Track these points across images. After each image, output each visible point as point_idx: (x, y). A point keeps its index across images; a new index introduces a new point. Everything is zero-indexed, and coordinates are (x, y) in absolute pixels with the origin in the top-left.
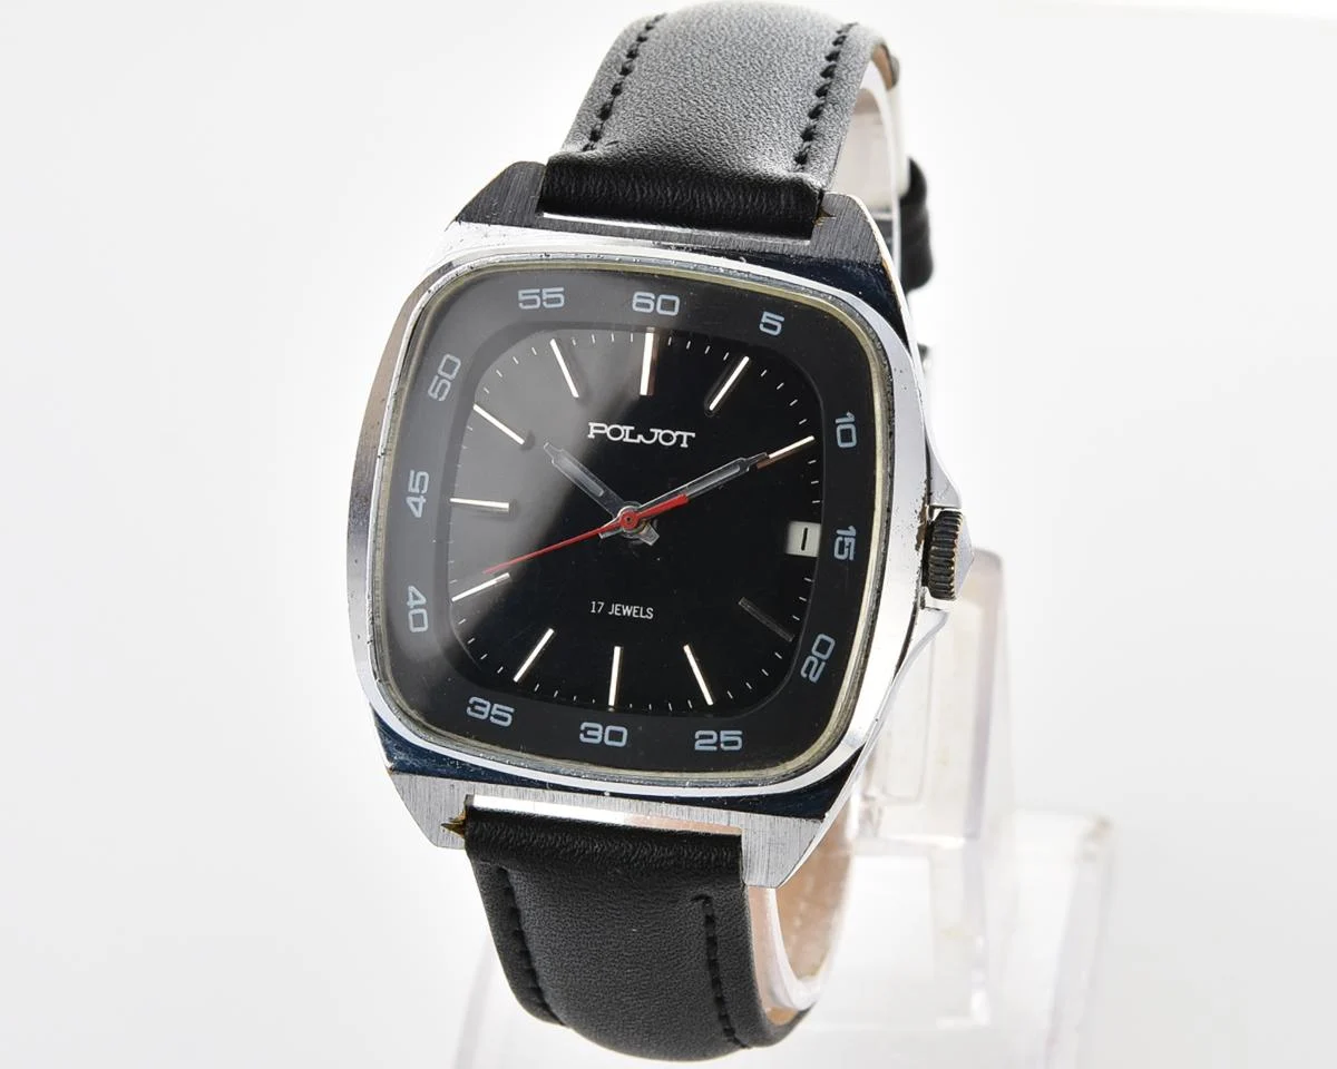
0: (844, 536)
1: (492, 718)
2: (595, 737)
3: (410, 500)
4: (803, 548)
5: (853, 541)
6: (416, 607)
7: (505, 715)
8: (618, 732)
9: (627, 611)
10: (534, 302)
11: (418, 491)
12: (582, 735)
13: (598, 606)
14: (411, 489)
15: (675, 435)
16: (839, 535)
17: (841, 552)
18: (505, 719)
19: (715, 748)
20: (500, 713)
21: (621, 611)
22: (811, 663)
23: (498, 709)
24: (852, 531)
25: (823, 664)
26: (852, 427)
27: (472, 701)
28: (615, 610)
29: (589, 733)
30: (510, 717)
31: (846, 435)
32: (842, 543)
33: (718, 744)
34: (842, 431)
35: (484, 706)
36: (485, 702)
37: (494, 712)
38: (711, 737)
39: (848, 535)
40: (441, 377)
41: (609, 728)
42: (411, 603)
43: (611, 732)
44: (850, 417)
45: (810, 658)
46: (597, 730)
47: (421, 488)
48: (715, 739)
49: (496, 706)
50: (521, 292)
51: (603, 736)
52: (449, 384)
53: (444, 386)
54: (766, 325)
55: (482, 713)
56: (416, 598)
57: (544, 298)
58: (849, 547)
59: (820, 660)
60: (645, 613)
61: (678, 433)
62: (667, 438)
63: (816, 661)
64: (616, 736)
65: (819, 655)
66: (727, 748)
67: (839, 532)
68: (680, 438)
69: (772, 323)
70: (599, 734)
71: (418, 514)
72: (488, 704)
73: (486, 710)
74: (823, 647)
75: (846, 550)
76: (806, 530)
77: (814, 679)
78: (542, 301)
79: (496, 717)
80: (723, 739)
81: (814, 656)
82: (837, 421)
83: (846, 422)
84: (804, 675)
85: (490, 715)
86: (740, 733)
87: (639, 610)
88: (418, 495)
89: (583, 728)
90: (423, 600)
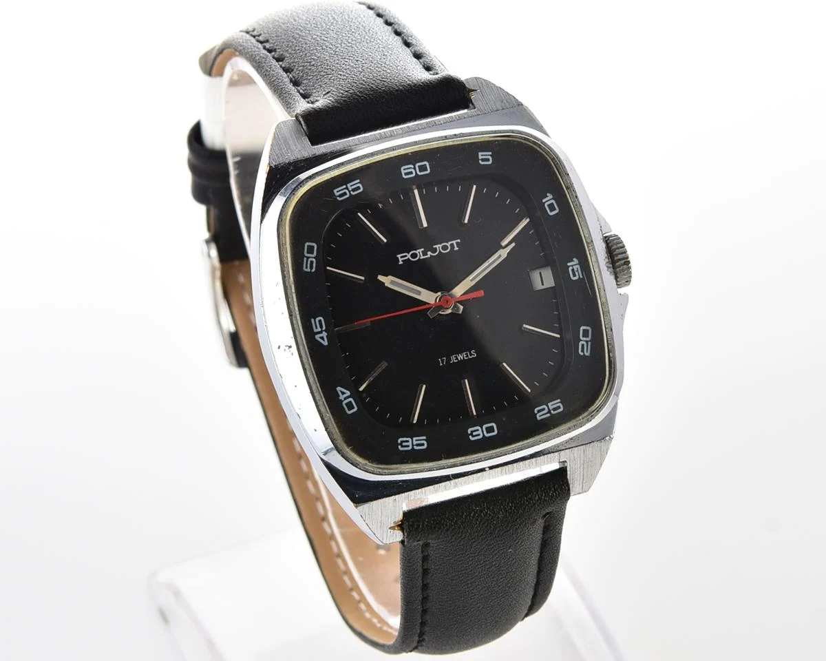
0: (572, 266)
1: (415, 447)
2: (479, 435)
3: (317, 337)
4: (543, 284)
5: (578, 266)
6: (345, 399)
7: (422, 442)
8: (490, 427)
9: (460, 357)
10: (345, 194)
11: (320, 330)
12: (470, 437)
13: (443, 361)
14: (315, 330)
15: (448, 244)
16: (569, 267)
17: (574, 275)
18: (423, 445)
19: (549, 415)
20: (419, 442)
21: (457, 359)
22: (583, 345)
23: (416, 440)
24: (576, 261)
25: (589, 343)
26: (553, 201)
27: (399, 441)
28: (453, 359)
29: (474, 434)
30: (425, 442)
31: (552, 207)
32: (573, 270)
33: (549, 412)
34: (548, 205)
35: (408, 441)
36: (407, 439)
37: (415, 443)
38: (544, 409)
39: (574, 265)
40: (308, 258)
41: (484, 427)
42: (342, 397)
43: (486, 428)
44: (550, 196)
45: (581, 343)
46: (478, 430)
47: (321, 327)
48: (546, 410)
49: (414, 439)
50: (335, 191)
51: (483, 431)
52: (314, 260)
53: (312, 262)
54: (483, 160)
55: (408, 446)
56: (343, 393)
57: (350, 189)
58: (577, 271)
59: (587, 342)
60: (471, 355)
61: (450, 243)
62: (445, 248)
63: (585, 343)
64: (490, 430)
65: (585, 339)
66: (556, 412)
67: (569, 264)
68: (452, 245)
69: (485, 157)
70: (480, 432)
71: (326, 343)
72: (410, 439)
73: (410, 444)
74: (586, 333)
75: (577, 273)
76: (540, 273)
77: (587, 354)
78: (349, 192)
79: (417, 445)
80: (551, 407)
81: (583, 341)
82: (544, 201)
83: (548, 200)
84: (582, 354)
85: (413, 445)
86: (559, 400)
87: (467, 354)
88: (321, 332)
89: (469, 432)
90: (348, 393)
